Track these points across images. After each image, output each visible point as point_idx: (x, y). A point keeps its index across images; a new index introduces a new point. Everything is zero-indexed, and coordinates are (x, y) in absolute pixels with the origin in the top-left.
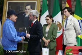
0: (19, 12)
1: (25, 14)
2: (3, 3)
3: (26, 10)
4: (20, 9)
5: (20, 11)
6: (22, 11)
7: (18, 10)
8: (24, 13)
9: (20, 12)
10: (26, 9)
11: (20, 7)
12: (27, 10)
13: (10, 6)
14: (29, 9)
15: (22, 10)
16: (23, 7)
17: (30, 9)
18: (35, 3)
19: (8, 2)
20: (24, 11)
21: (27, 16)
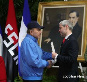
2: (37, 10)
10: (70, 18)
11: (62, 14)
13: (47, 14)
14: (74, 18)
16: (66, 15)
17: (76, 17)
19: (44, 8)
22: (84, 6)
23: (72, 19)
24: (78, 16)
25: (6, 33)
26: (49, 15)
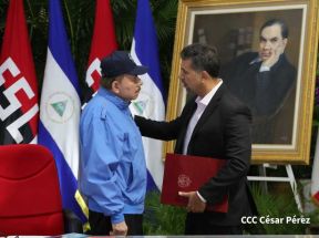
0: (235, 54)
1: (260, 60)
3: (262, 45)
4: (241, 42)
5: (241, 47)
6: (247, 50)
7: (233, 46)
9: (240, 53)
10: (265, 40)
11: (241, 30)
13: (201, 32)
14: (274, 40)
15: (249, 46)
16: (252, 33)
17: (280, 38)
18: (301, 10)
19: (193, 14)
20: (254, 50)
21: (265, 68)
22: (304, 7)
23: (269, 43)
24: (285, 34)
25: (90, 85)
26: (206, 34)
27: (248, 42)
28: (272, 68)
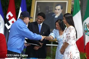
0: (48, 13)
2: (31, 3)
3: (55, 11)
4: (50, 10)
6: (52, 12)
7: (47, 11)
8: (54, 13)
11: (50, 7)
12: (57, 11)
13: (38, 6)
14: (59, 10)
16: (53, 7)
20: (53, 12)
21: (56, 17)
22: (67, 2)
27: (52, 10)
28: (58, 17)
